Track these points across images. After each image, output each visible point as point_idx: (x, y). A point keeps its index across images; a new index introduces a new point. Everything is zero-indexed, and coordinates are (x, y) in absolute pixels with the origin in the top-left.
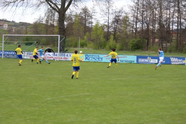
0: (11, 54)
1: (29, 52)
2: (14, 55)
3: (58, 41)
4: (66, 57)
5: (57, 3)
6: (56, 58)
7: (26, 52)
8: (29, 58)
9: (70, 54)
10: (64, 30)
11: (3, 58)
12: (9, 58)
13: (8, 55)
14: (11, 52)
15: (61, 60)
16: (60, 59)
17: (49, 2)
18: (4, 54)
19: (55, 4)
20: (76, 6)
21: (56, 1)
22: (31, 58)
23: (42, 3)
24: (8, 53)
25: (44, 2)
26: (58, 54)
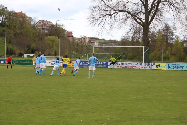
3: (143, 51)
4: (150, 66)
5: (142, 17)
8: (117, 67)
9: (154, 63)
10: (148, 42)
12: (99, 67)
13: (98, 65)
14: (100, 62)
15: (146, 69)
17: (135, 17)
19: (140, 19)
20: (158, 21)
21: (141, 16)
22: (119, 68)
23: (128, 18)
25: (130, 17)
26: (143, 63)
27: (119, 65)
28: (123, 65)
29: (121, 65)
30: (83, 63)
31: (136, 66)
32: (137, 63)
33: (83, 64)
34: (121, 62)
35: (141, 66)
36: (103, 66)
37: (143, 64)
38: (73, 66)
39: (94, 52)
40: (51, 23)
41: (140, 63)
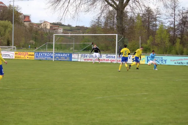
0: (63, 57)
1: (83, 54)
2: (66, 57)
3: (116, 41)
6: (114, 60)
7: (80, 54)
8: (83, 61)
10: (123, 29)
11: (53, 61)
12: (61, 61)
13: (60, 57)
14: (63, 54)
16: (118, 62)
18: (55, 57)
19: (112, 0)
22: (85, 61)
24: (59, 55)
26: (116, 55)
27: (87, 58)
28: (91, 58)
29: (88, 58)
30: (41, 54)
31: (107, 59)
32: (109, 55)
33: (42, 56)
34: (88, 54)
35: (113, 59)
36: (65, 59)
37: (116, 57)
38: (28, 59)
39: (55, 41)
40: (3, 4)
41: (112, 55)
